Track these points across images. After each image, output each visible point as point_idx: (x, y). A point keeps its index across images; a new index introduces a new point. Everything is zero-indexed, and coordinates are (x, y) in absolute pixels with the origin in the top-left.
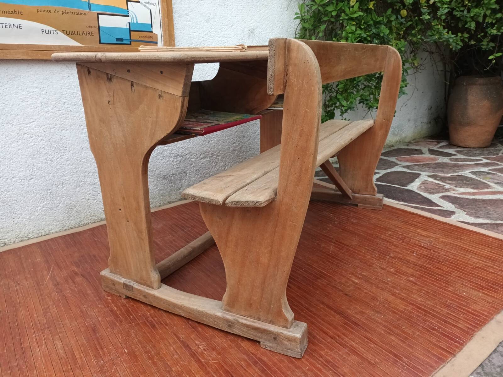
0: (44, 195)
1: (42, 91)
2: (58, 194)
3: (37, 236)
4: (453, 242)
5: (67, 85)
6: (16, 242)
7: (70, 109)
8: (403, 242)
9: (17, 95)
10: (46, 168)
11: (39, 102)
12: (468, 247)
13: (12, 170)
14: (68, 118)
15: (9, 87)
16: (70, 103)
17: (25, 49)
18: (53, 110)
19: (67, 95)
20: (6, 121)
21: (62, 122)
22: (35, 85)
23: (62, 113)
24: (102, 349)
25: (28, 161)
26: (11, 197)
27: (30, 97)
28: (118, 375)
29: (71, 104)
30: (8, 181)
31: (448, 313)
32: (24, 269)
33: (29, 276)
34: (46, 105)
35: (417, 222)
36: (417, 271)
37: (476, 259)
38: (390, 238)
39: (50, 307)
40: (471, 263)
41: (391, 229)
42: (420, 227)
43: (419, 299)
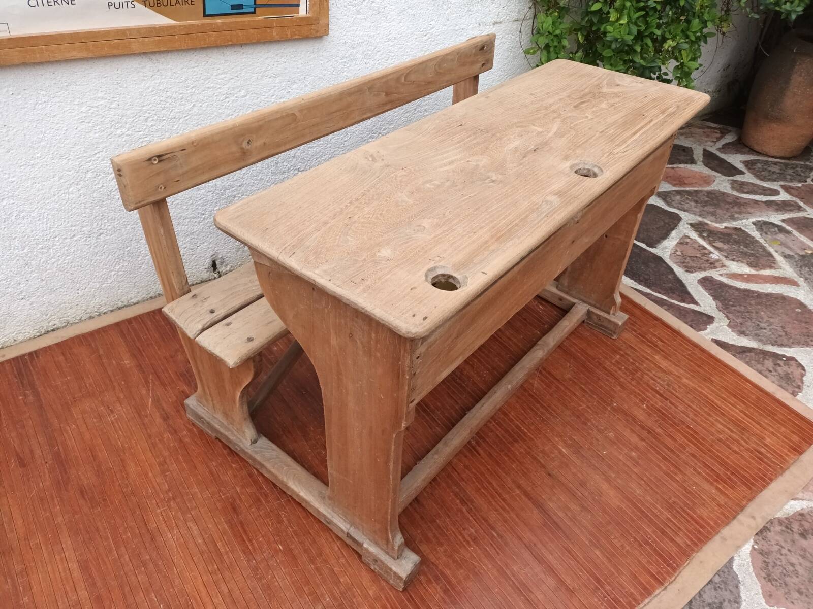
0: (119, 255)
1: (111, 103)
2: (140, 252)
3: (111, 309)
4: (699, 386)
5: (151, 89)
6: (83, 319)
7: (155, 127)
8: (632, 379)
9: (74, 114)
10: (121, 218)
11: (107, 120)
12: (716, 399)
13: (72, 226)
15: (59, 102)
16: (156, 118)
17: (83, 40)
19: (150, 105)
20: (58, 156)
22: (99, 95)
23: (144, 135)
24: (250, 541)
25: (94, 211)
26: (72, 262)
27: (94, 115)
28: (277, 583)
29: (157, 120)
30: (66, 241)
31: (668, 519)
32: (110, 380)
33: (122, 396)
34: (118, 126)
35: (659, 338)
36: (642, 439)
37: (721, 424)
38: (617, 369)
39: (168, 460)
40: (713, 430)
41: (620, 349)
42: (660, 349)
43: (638, 492)
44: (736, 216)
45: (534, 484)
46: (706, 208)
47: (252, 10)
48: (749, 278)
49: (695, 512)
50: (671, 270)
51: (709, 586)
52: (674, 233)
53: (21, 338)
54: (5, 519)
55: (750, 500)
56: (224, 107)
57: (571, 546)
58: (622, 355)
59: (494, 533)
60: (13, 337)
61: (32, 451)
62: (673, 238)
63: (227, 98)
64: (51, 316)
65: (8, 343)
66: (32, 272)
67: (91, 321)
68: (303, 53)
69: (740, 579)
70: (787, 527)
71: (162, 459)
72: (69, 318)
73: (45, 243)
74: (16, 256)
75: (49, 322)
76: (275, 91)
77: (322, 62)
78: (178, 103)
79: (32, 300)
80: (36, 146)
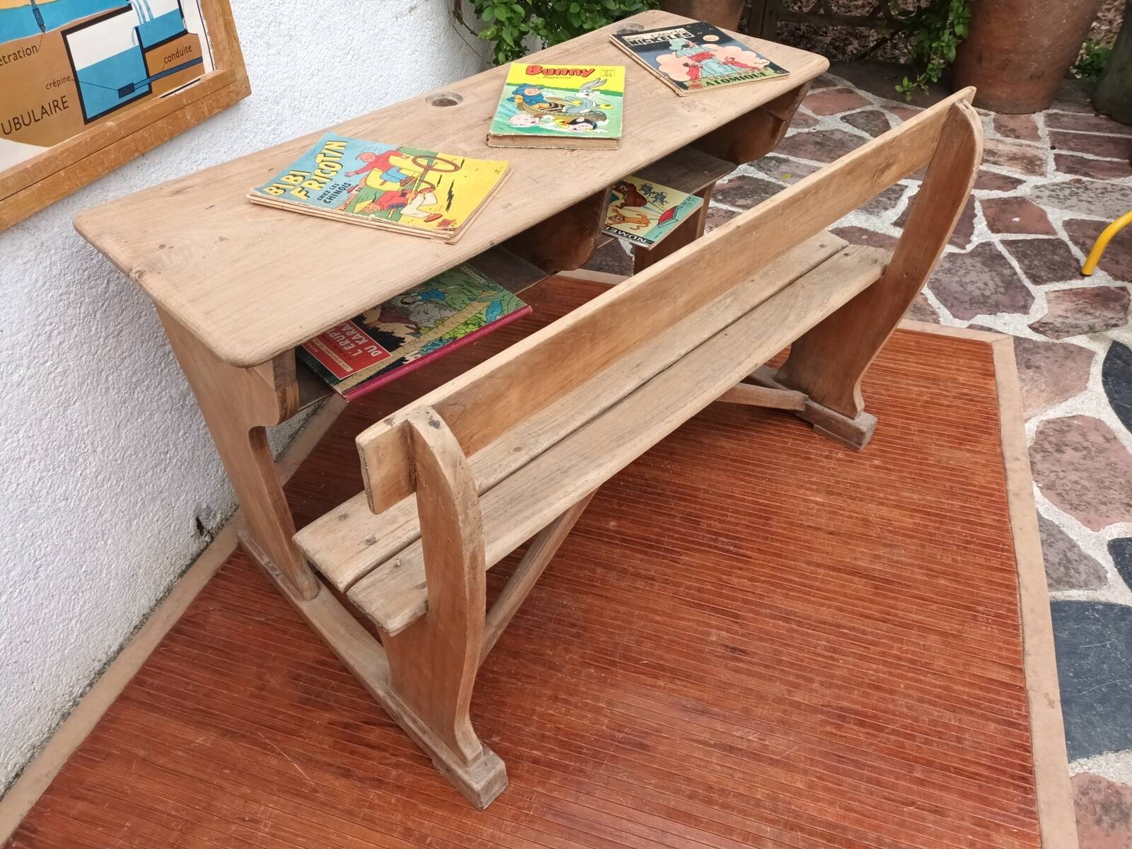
0: (74, 587)
2: (102, 564)
5: (40, 284)
6: (54, 724)
7: (66, 343)
10: (59, 524)
14: (68, 372)
16: (61, 328)
18: (32, 371)
19: (49, 310)
21: (61, 389)
23: (53, 365)
25: (18, 535)
29: (64, 329)
33: (246, 790)
34: (11, 368)
45: (828, 554)
47: (146, 89)
49: (974, 485)
51: (1045, 546)
55: (1000, 445)
57: (916, 592)
67: (70, 719)
68: (223, 134)
69: (1057, 523)
71: (400, 829)
77: (247, 140)
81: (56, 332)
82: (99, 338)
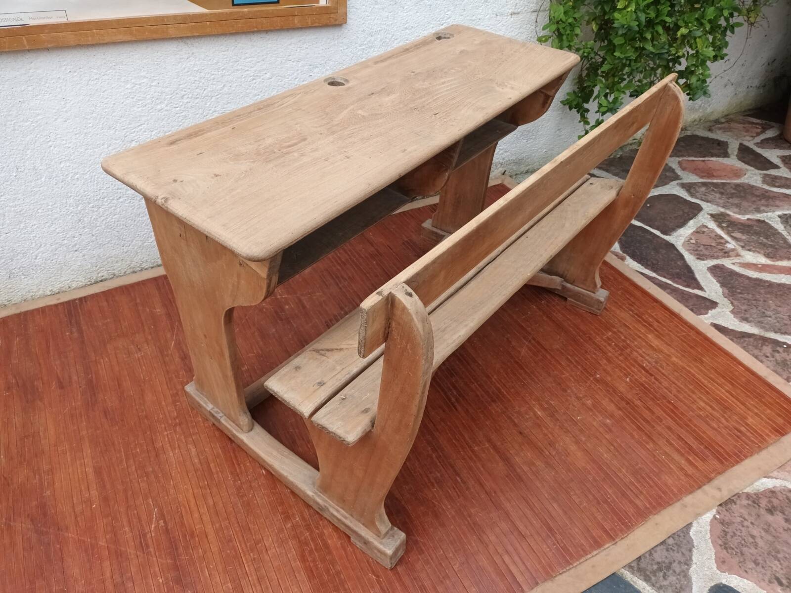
1: (152, 82)
3: (152, 266)
5: (186, 70)
6: (127, 273)
9: (120, 90)
11: (148, 97)
13: (118, 189)
14: (187, 118)
15: (108, 79)
16: (190, 95)
17: (128, 26)
18: (168, 108)
19: (186, 85)
20: (107, 126)
21: (181, 124)
22: (142, 74)
23: (180, 110)
24: (239, 465)
26: (118, 221)
27: (137, 92)
28: (255, 502)
29: (192, 97)
30: (113, 202)
31: (631, 482)
32: (142, 324)
33: (150, 337)
34: (158, 102)
35: (655, 319)
36: (620, 409)
37: (704, 401)
38: (607, 345)
39: (180, 393)
40: (694, 407)
41: (614, 327)
42: (655, 329)
43: (605, 455)
44: (762, 208)
45: (504, 440)
46: (731, 200)
48: (763, 268)
49: (660, 479)
50: (681, 257)
51: (662, 547)
52: (691, 222)
53: (74, 285)
54: (42, 429)
55: (719, 474)
56: (251, 88)
57: (530, 497)
58: (614, 333)
59: (458, 479)
60: (68, 284)
61: (70, 378)
62: (689, 227)
63: (253, 79)
64: (100, 268)
65: (64, 289)
66: (84, 227)
67: (134, 275)
68: (325, 39)
69: (695, 544)
70: (754, 502)
71: (175, 392)
72: (115, 271)
73: (96, 202)
74: (71, 213)
75: (98, 273)
76: (298, 74)
77: (341, 49)
78: (211, 83)
79: (84, 252)
80: (89, 117)
81: (186, 96)
82: (210, 110)
